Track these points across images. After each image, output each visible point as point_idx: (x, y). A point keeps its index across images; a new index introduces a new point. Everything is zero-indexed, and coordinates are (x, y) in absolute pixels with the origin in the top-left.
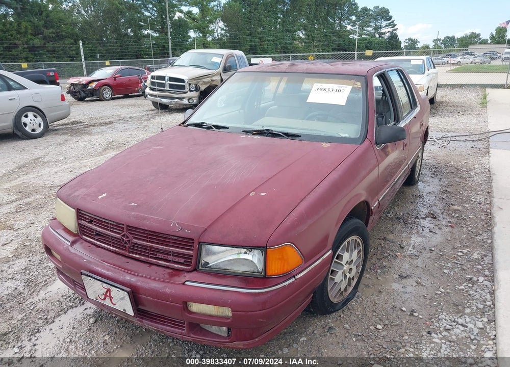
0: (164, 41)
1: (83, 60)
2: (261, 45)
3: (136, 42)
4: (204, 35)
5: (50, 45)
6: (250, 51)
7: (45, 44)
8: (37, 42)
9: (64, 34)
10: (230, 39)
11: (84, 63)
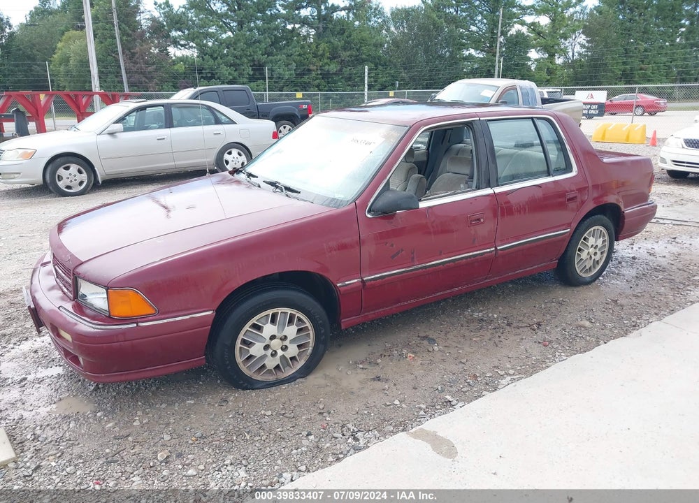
0: (490, 64)
1: (366, 90)
2: (641, 69)
3: (451, 65)
4: (552, 56)
5: (347, 71)
6: (621, 78)
7: (341, 70)
8: (333, 68)
9: (364, 56)
10: (591, 60)
11: (366, 94)
